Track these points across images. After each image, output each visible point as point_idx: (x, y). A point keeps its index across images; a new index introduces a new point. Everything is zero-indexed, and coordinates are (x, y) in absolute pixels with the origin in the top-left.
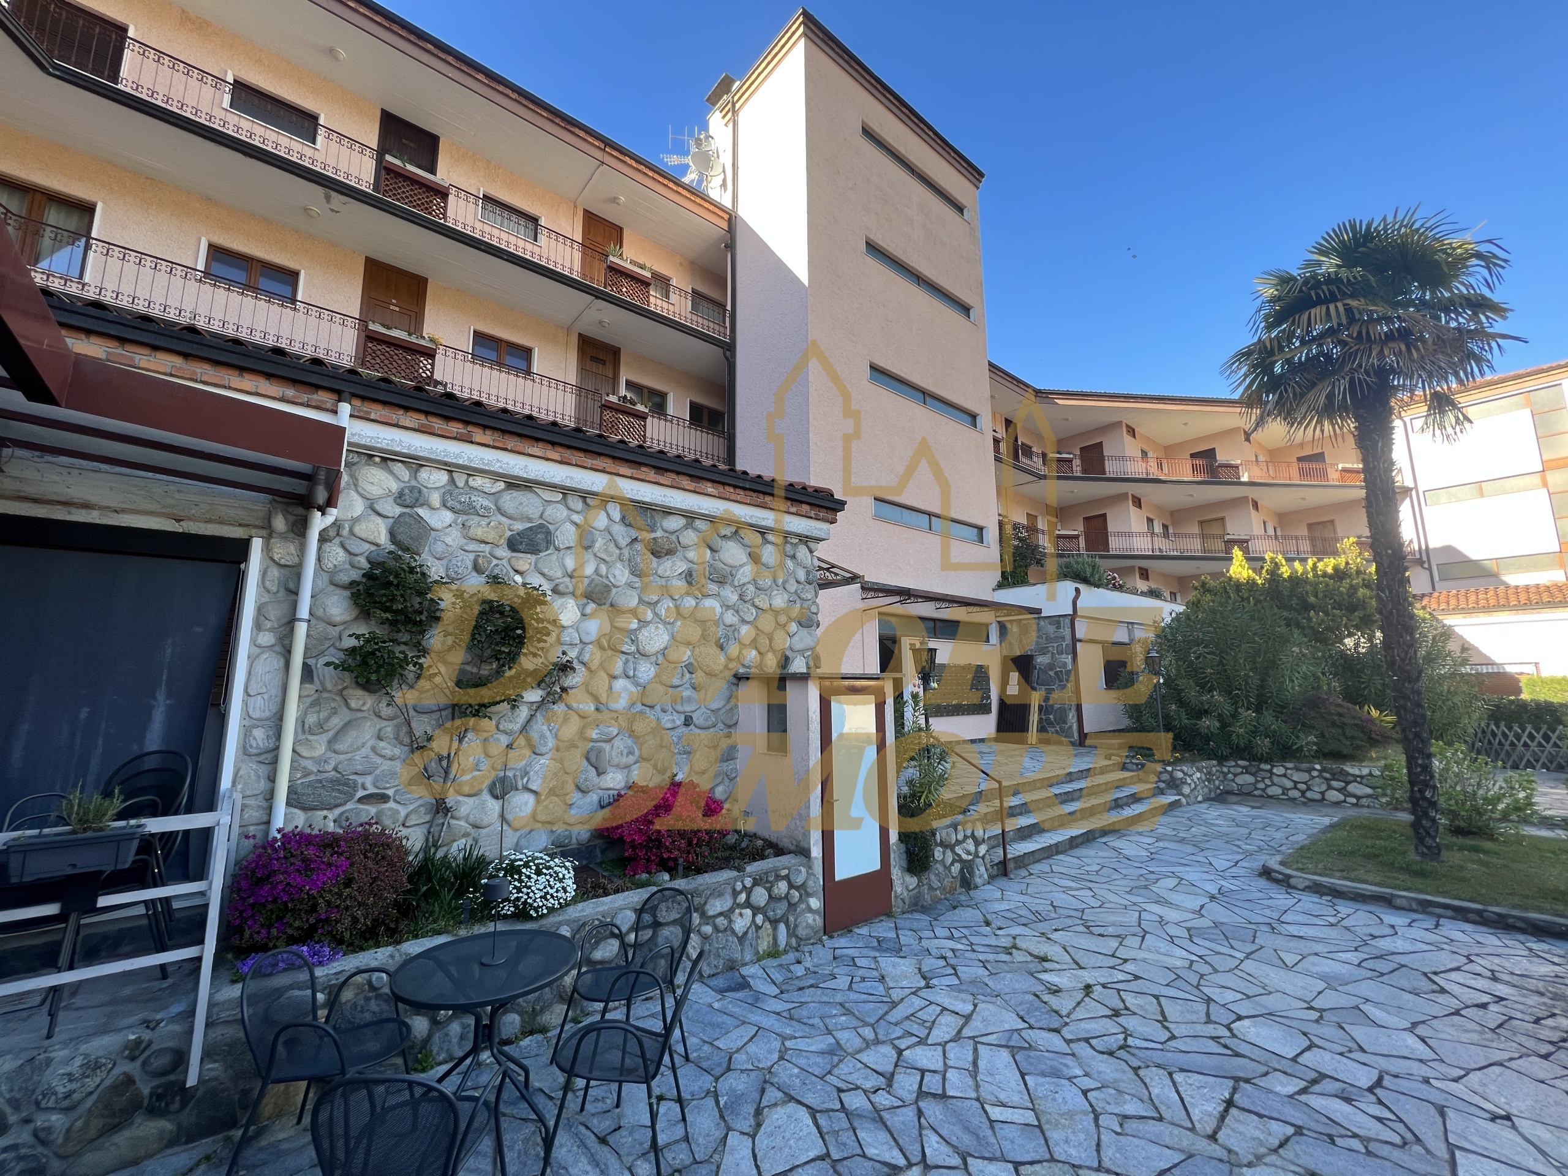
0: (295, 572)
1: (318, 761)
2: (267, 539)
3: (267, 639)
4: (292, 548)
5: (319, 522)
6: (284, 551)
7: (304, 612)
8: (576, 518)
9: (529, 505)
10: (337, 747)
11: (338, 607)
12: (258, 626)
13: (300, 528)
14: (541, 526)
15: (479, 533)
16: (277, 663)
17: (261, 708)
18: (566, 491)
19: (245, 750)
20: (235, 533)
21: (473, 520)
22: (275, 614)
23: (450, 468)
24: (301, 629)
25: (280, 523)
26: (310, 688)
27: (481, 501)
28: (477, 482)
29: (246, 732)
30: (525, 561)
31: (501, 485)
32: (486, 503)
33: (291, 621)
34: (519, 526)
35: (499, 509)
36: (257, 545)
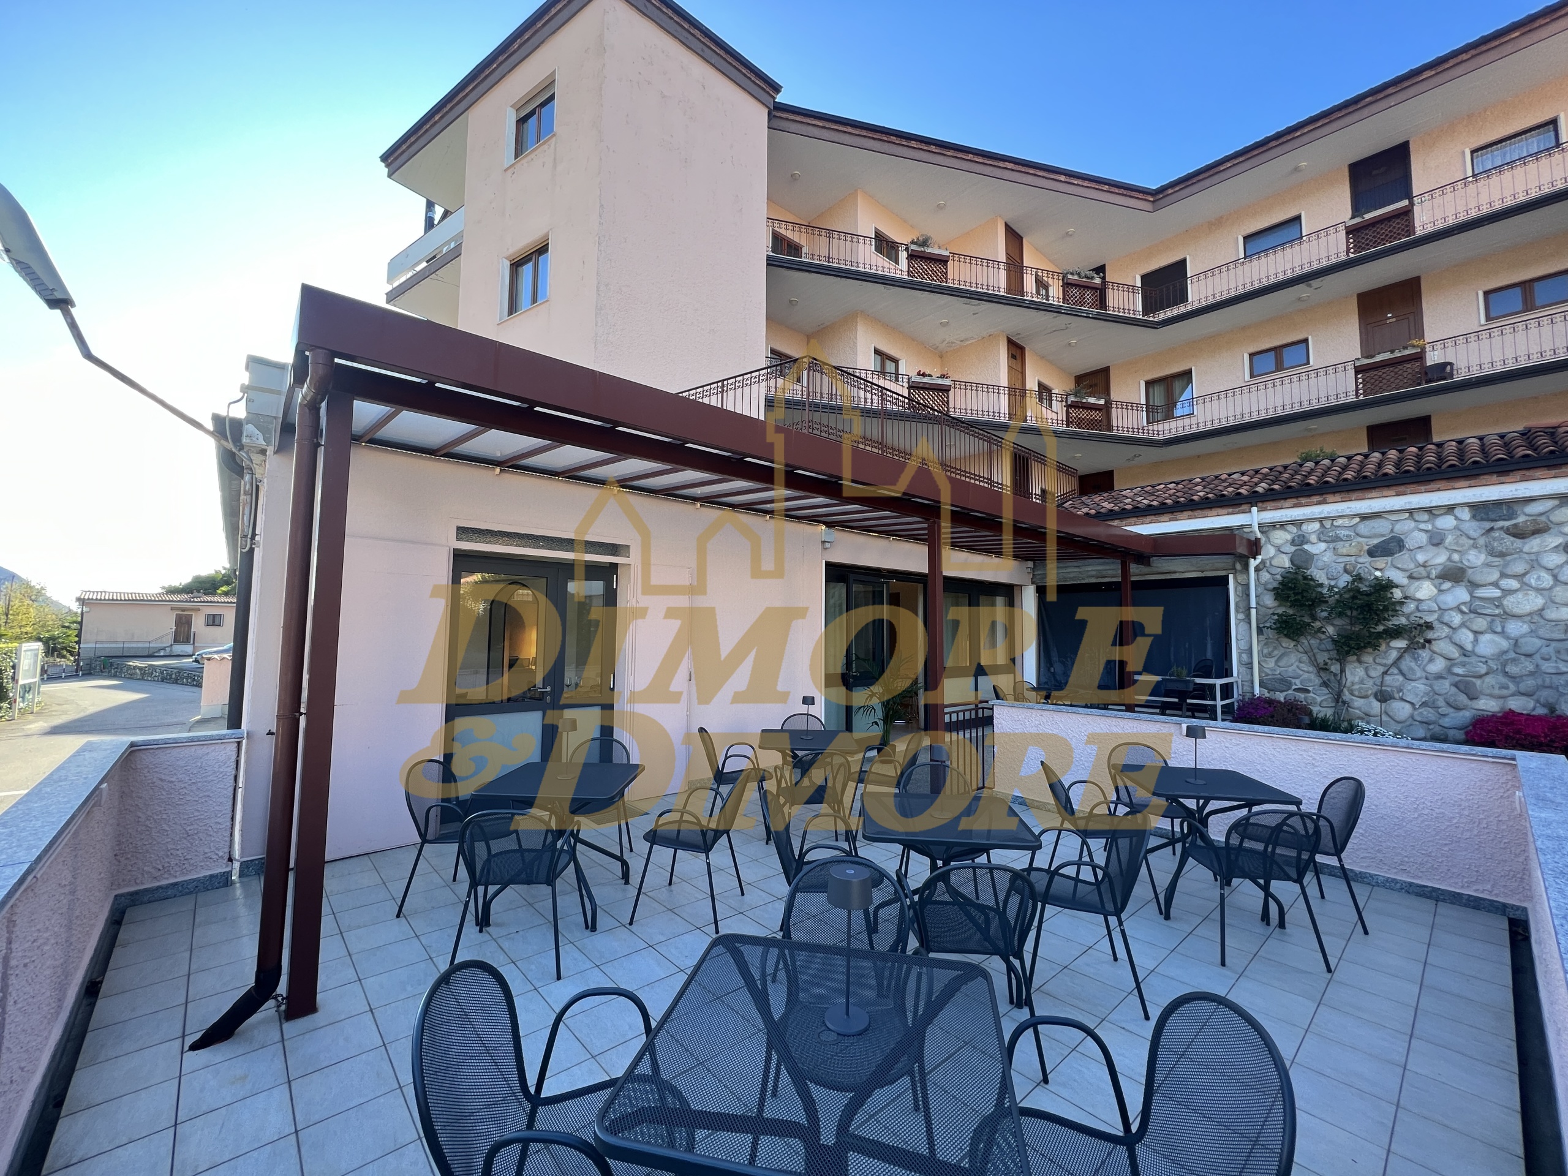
0: (1247, 585)
1: (1273, 670)
2: (1235, 574)
3: (1241, 616)
4: (1245, 577)
5: (1253, 563)
6: (1241, 578)
7: (1253, 604)
8: (1422, 526)
9: (1382, 528)
10: (1280, 664)
11: (1269, 600)
12: (1237, 611)
13: (1246, 567)
14: (1393, 538)
15: (1344, 551)
16: (1246, 626)
17: (1244, 646)
18: (1411, 512)
19: (1240, 662)
20: (1222, 573)
21: (1339, 545)
22: (1242, 605)
23: (1320, 520)
24: (1253, 612)
25: (1238, 566)
26: (1262, 637)
27: (1342, 533)
28: (1339, 522)
29: (1240, 655)
30: (1381, 562)
31: (1357, 520)
32: (1347, 533)
33: (1249, 608)
34: (1376, 541)
35: (1358, 534)
36: (1231, 577)
